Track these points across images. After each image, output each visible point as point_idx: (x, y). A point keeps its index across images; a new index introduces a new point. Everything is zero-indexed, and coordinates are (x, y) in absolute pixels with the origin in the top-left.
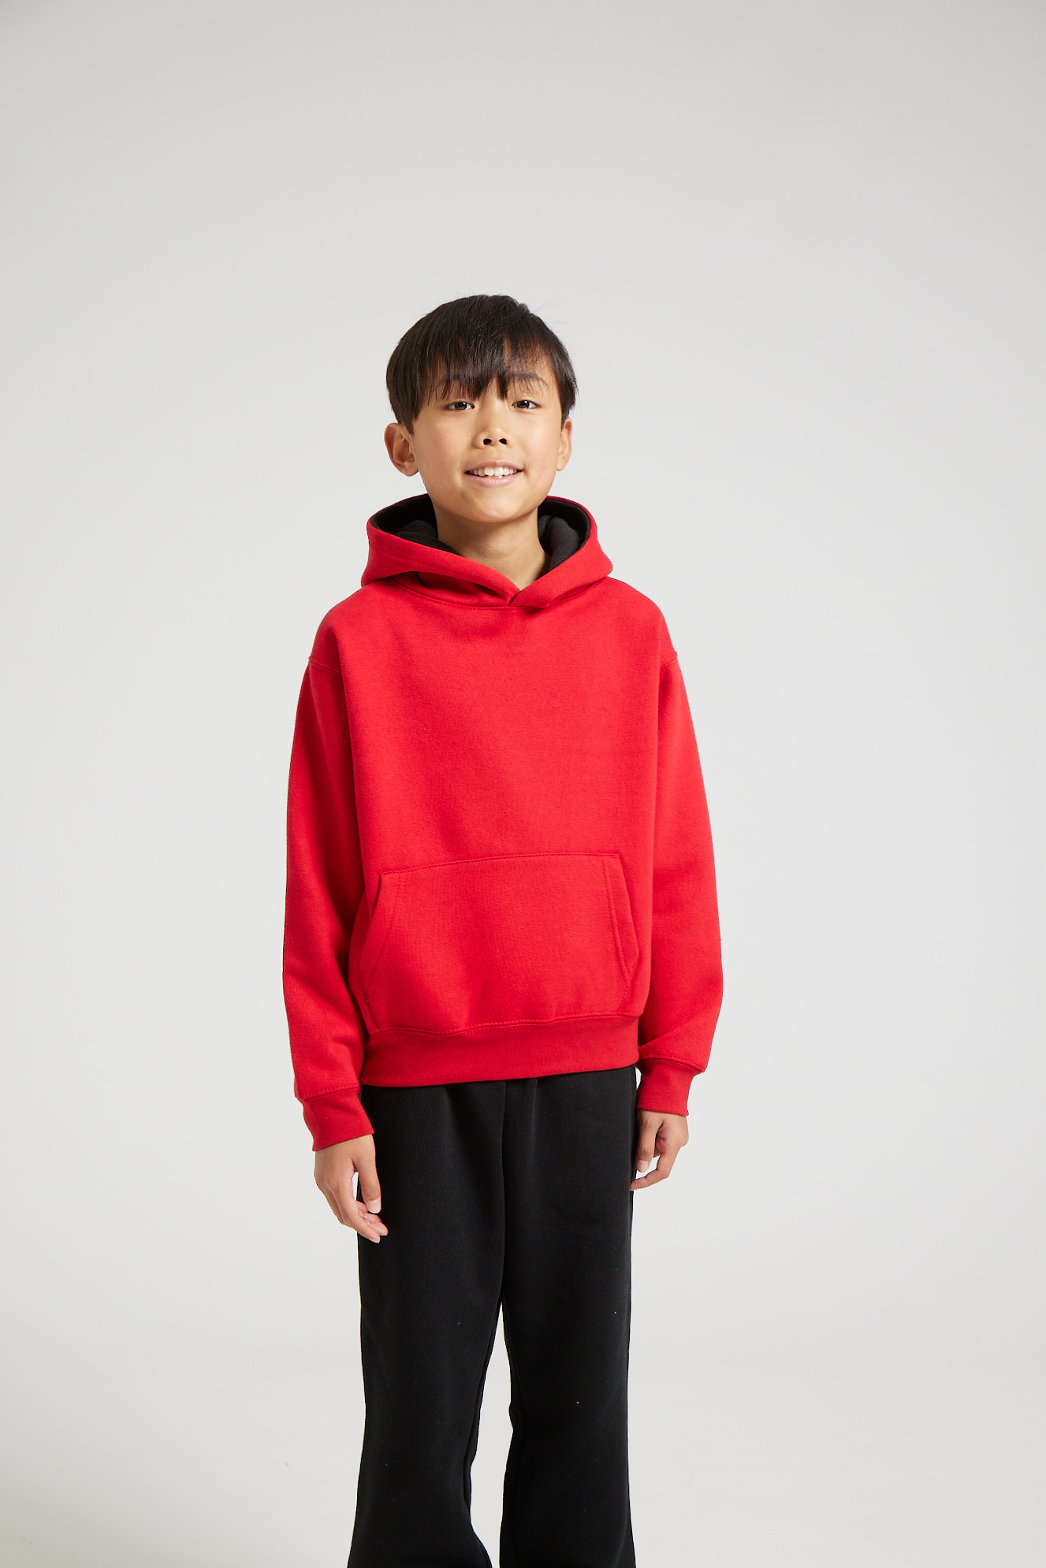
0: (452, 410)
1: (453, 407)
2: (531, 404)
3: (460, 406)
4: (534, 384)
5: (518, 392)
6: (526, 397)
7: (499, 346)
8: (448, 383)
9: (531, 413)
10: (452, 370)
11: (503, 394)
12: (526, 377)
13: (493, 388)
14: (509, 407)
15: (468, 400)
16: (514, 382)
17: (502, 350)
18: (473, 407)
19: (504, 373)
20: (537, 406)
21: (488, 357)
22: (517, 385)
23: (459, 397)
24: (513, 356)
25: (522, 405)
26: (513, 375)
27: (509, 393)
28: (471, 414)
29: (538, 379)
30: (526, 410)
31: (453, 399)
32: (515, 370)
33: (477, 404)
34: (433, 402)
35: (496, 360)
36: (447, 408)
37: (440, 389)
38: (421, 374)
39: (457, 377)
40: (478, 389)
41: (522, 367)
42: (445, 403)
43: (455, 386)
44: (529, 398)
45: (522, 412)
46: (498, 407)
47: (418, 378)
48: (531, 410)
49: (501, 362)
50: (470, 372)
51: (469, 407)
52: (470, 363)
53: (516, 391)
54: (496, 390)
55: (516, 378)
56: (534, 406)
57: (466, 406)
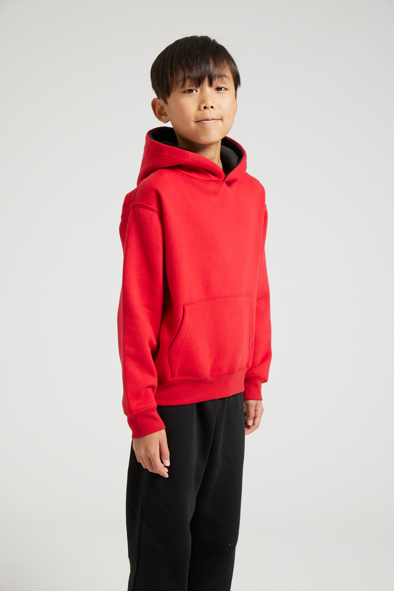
0: (187, 93)
1: (187, 92)
2: (223, 89)
3: (191, 91)
4: (225, 79)
5: (218, 83)
6: (221, 85)
7: (208, 62)
8: (184, 80)
9: (222, 93)
10: (186, 75)
11: (211, 84)
12: (221, 76)
13: (206, 82)
14: (214, 91)
15: (194, 88)
16: (216, 79)
17: (210, 63)
18: (197, 91)
19: (211, 75)
20: (226, 89)
21: (203, 66)
22: (217, 80)
23: (190, 87)
24: (214, 66)
25: (219, 89)
26: (215, 76)
27: (213, 84)
28: (196, 94)
29: (226, 77)
30: (221, 91)
31: (187, 87)
32: (216, 73)
33: (199, 90)
34: (177, 90)
35: (207, 68)
36: (184, 92)
37: (181, 84)
38: (171, 76)
39: (189, 77)
40: (199, 82)
41: (219, 71)
42: (183, 90)
43: (188, 82)
44: (222, 86)
45: (220, 93)
46: (209, 91)
47: (170, 77)
48: (224, 92)
49: (209, 69)
50: (195, 74)
51: (194, 91)
52: (195, 71)
53: (217, 83)
54: (207, 83)
55: (217, 77)
56: (225, 89)
57: (193, 91)
